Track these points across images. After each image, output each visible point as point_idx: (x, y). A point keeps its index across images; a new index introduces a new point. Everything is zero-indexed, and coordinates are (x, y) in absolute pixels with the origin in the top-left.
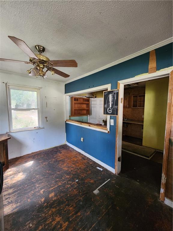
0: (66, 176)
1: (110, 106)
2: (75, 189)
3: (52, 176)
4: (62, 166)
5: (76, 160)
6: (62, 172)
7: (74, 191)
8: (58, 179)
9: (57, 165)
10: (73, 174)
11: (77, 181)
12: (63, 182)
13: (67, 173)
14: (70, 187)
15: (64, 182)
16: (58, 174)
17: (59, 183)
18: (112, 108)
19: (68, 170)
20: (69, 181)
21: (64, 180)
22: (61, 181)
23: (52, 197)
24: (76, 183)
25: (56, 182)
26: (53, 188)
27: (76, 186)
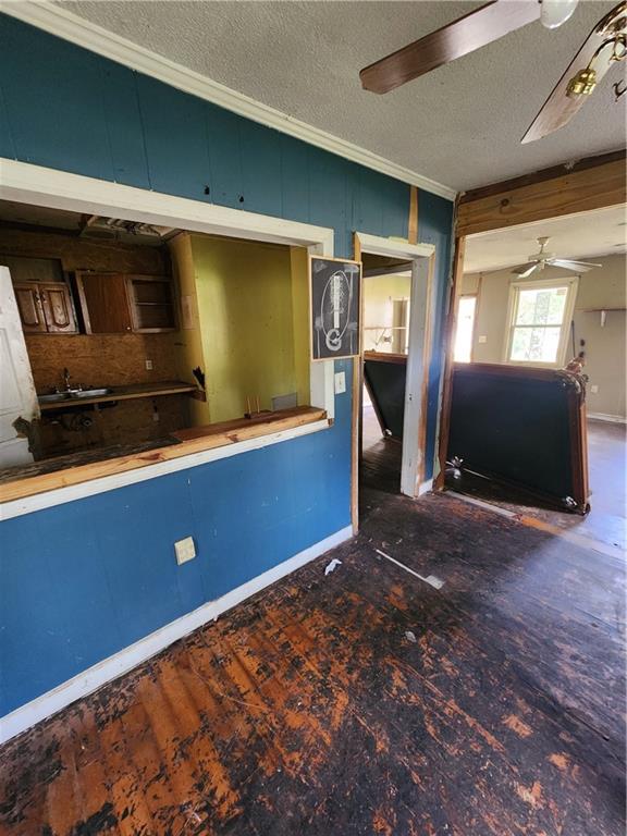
0: (398, 689)
1: (337, 325)
2: (449, 640)
3: (416, 778)
4: (321, 740)
5: (252, 664)
6: (371, 722)
7: (458, 642)
8: (431, 729)
9: (303, 789)
10: (376, 657)
11: (410, 634)
12: (434, 695)
13: (377, 687)
14: (449, 658)
15: (436, 690)
16: (395, 737)
17: (447, 711)
18: (340, 330)
19: (352, 691)
20: (419, 667)
21: (425, 692)
22: (432, 704)
23: (525, 719)
24: (424, 638)
25: (447, 733)
26: (483, 733)
27: (436, 636)
